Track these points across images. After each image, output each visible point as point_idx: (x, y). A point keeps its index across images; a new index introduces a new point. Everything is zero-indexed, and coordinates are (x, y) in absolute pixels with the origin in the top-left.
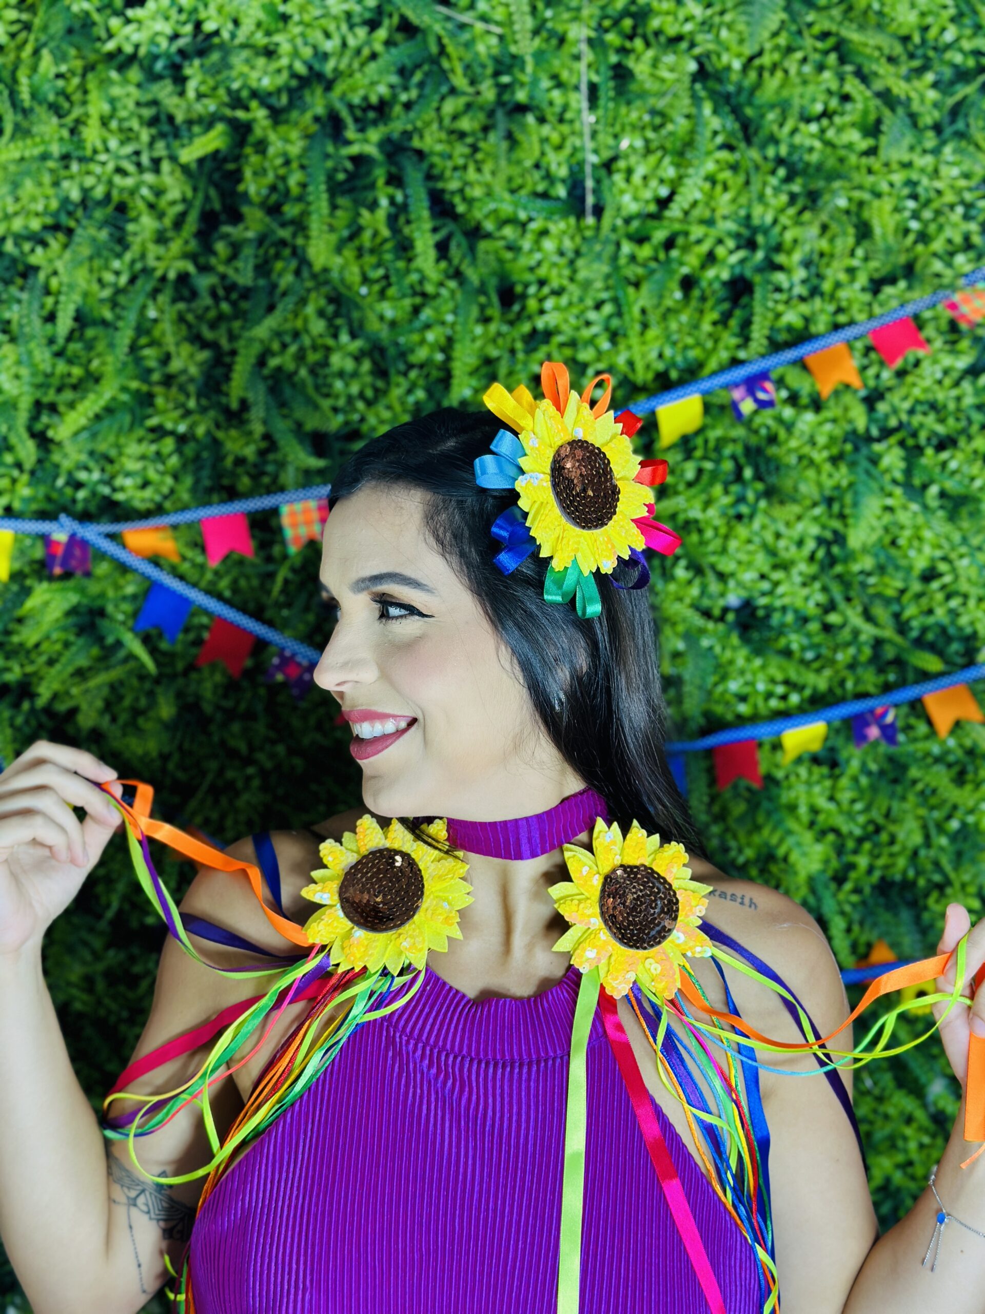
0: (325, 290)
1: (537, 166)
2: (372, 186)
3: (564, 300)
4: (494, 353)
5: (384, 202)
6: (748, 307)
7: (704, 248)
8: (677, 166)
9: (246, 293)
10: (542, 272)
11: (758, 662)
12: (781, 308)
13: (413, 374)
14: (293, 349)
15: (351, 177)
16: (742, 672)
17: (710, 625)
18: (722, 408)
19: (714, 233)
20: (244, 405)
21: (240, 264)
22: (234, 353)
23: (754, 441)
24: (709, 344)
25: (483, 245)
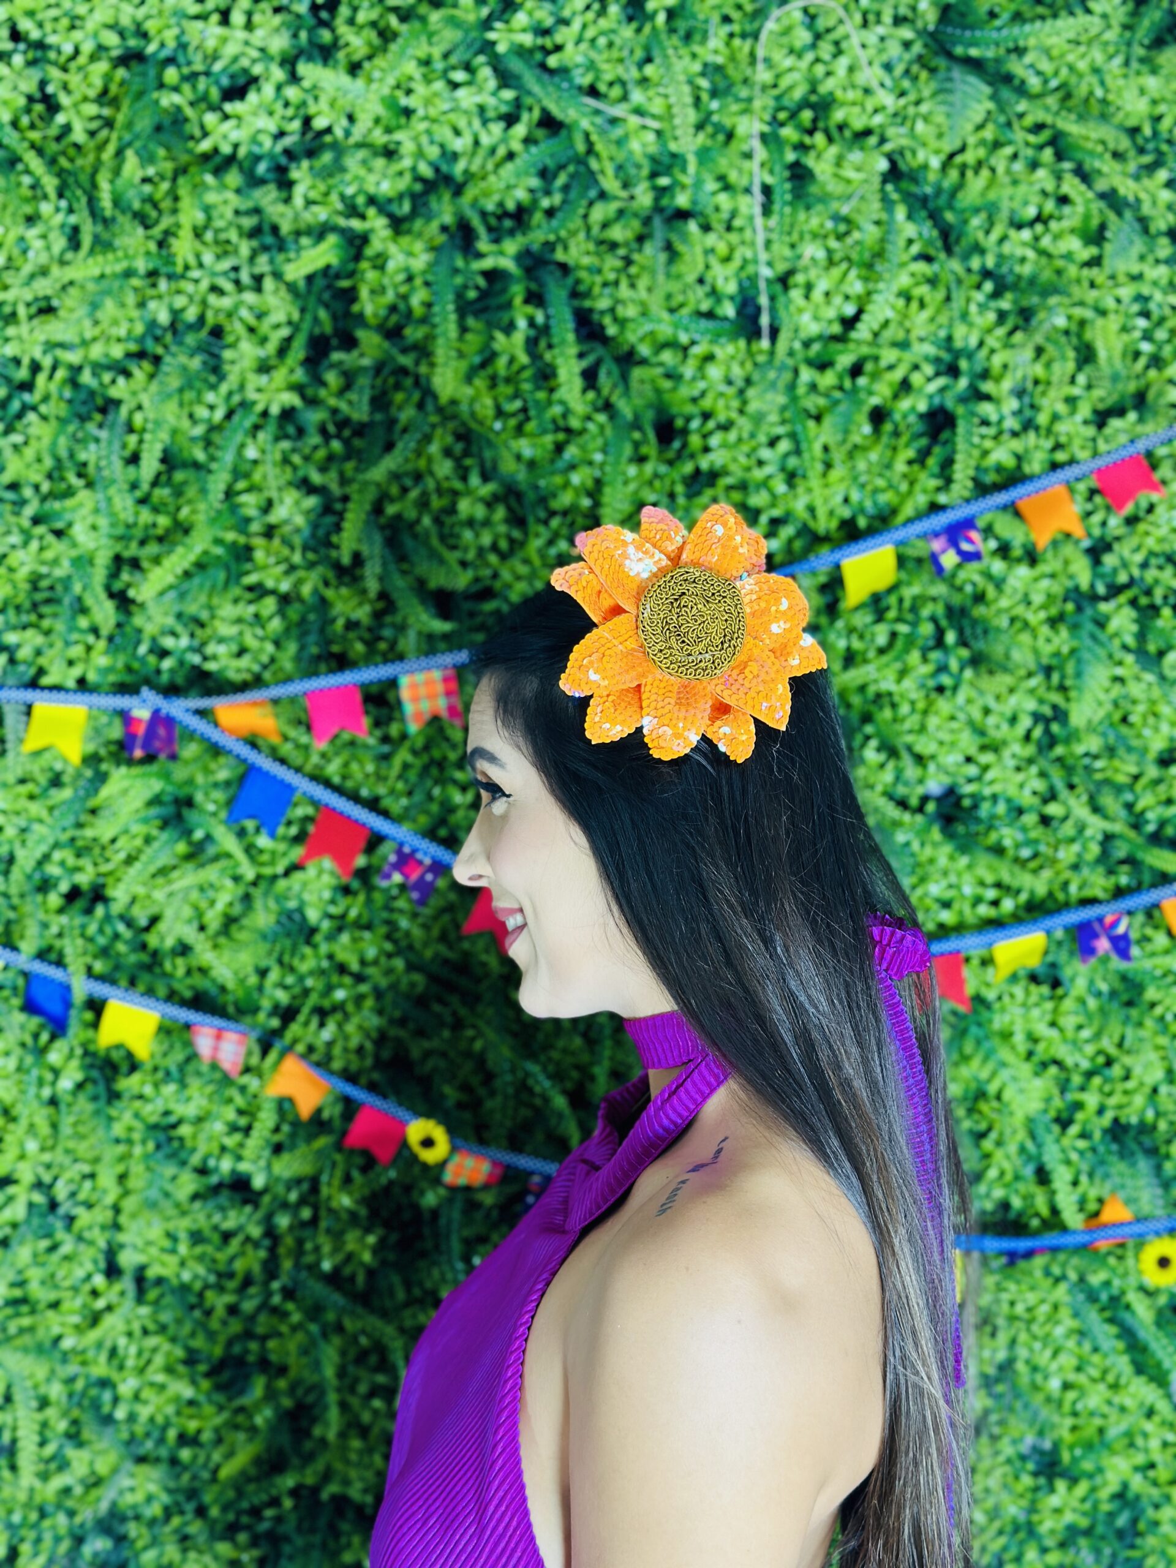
0: (451, 425)
1: (701, 281)
2: (509, 305)
3: (732, 436)
4: (650, 497)
5: (522, 323)
6: (950, 442)
7: (898, 375)
8: (866, 280)
9: (361, 430)
10: (706, 403)
11: (963, 861)
12: (988, 444)
13: (555, 522)
14: (414, 494)
15: (484, 295)
16: (945, 873)
17: (907, 817)
18: (919, 561)
19: (909, 357)
20: (358, 560)
21: (353, 396)
22: (345, 499)
23: (957, 600)
24: (904, 487)
25: (637, 373)
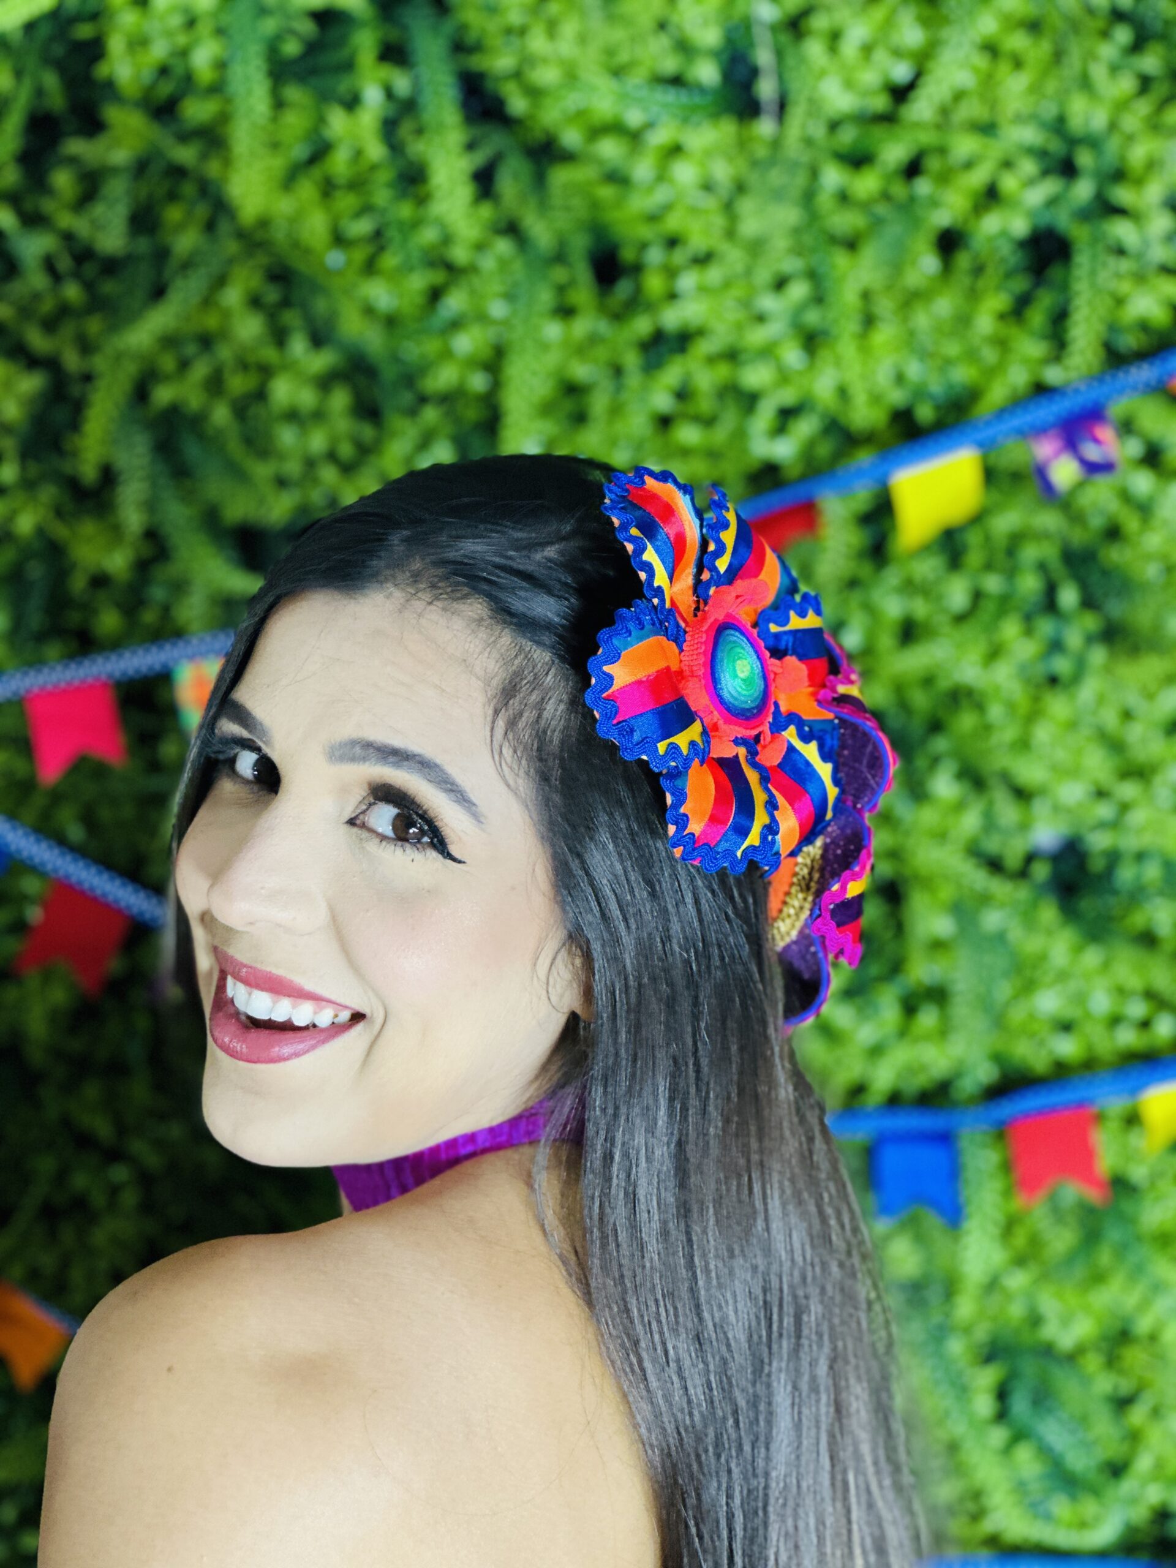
0: (262, 259)
1: (662, 26)
2: (348, 66)
3: (714, 274)
4: (581, 371)
5: (373, 96)
6: (1064, 287)
7: (978, 178)
8: (925, 22)
9: (111, 266)
10: (673, 223)
11: (1092, 957)
12: (1125, 287)
13: (431, 415)
14: (200, 370)
15: (312, 48)
16: (1062, 976)
17: (1000, 888)
18: (1016, 477)
19: (995, 150)
20: (109, 476)
21: (99, 210)
22: (88, 378)
23: (1078, 537)
24: (990, 355)
25: (561, 176)
